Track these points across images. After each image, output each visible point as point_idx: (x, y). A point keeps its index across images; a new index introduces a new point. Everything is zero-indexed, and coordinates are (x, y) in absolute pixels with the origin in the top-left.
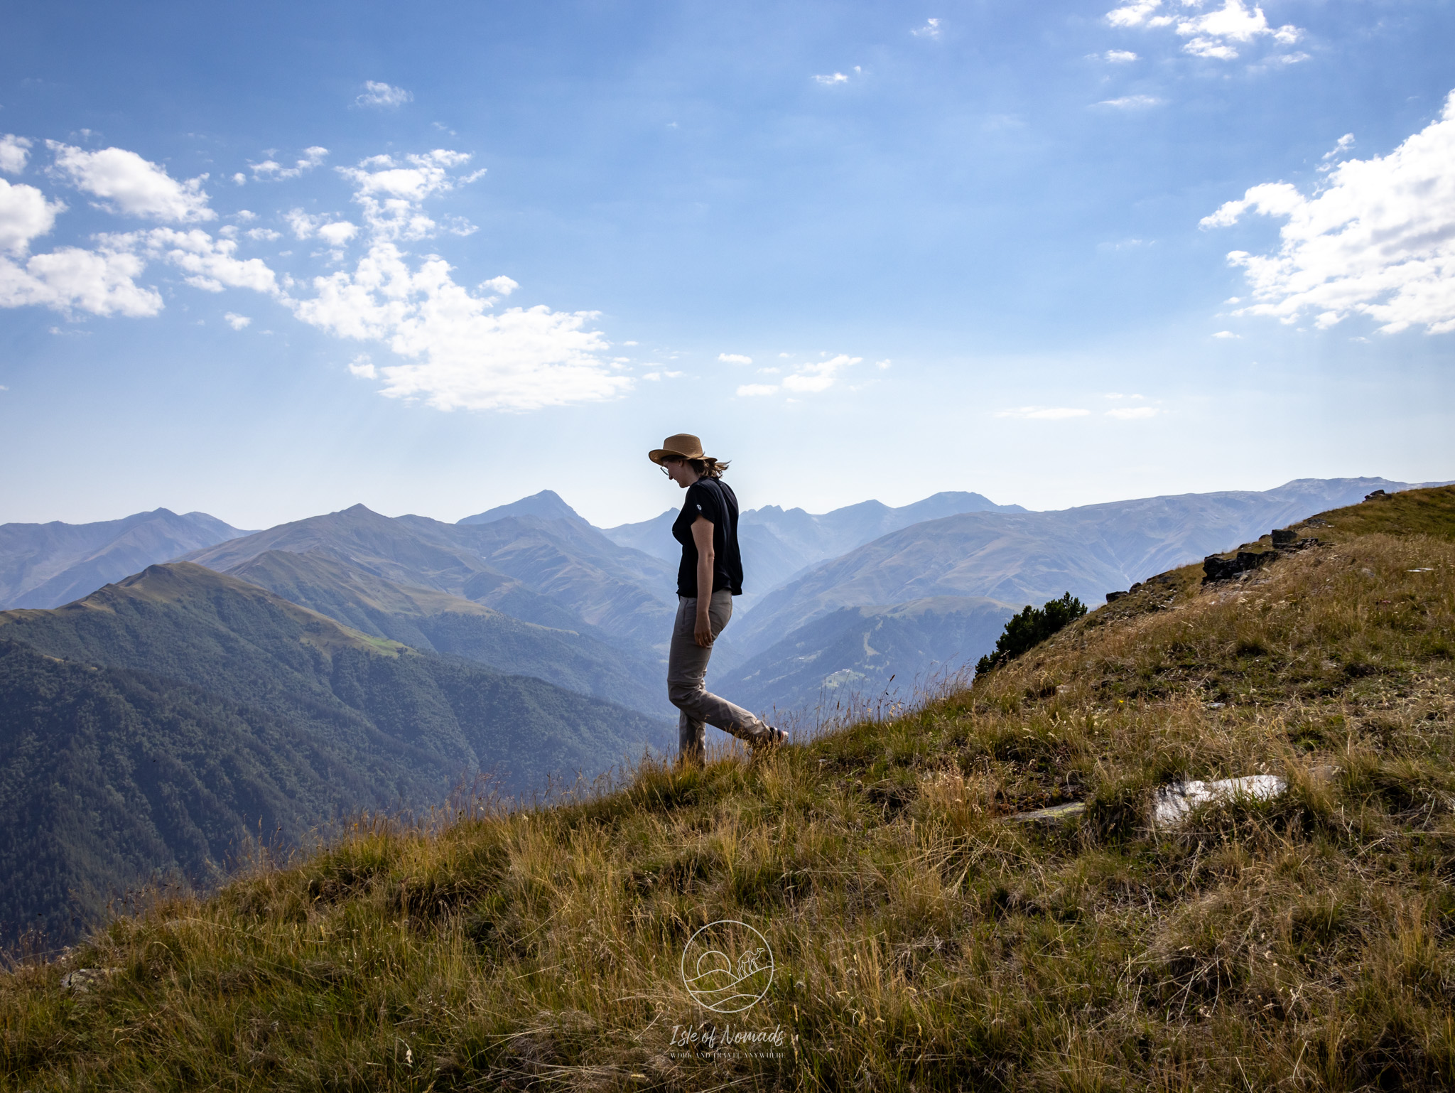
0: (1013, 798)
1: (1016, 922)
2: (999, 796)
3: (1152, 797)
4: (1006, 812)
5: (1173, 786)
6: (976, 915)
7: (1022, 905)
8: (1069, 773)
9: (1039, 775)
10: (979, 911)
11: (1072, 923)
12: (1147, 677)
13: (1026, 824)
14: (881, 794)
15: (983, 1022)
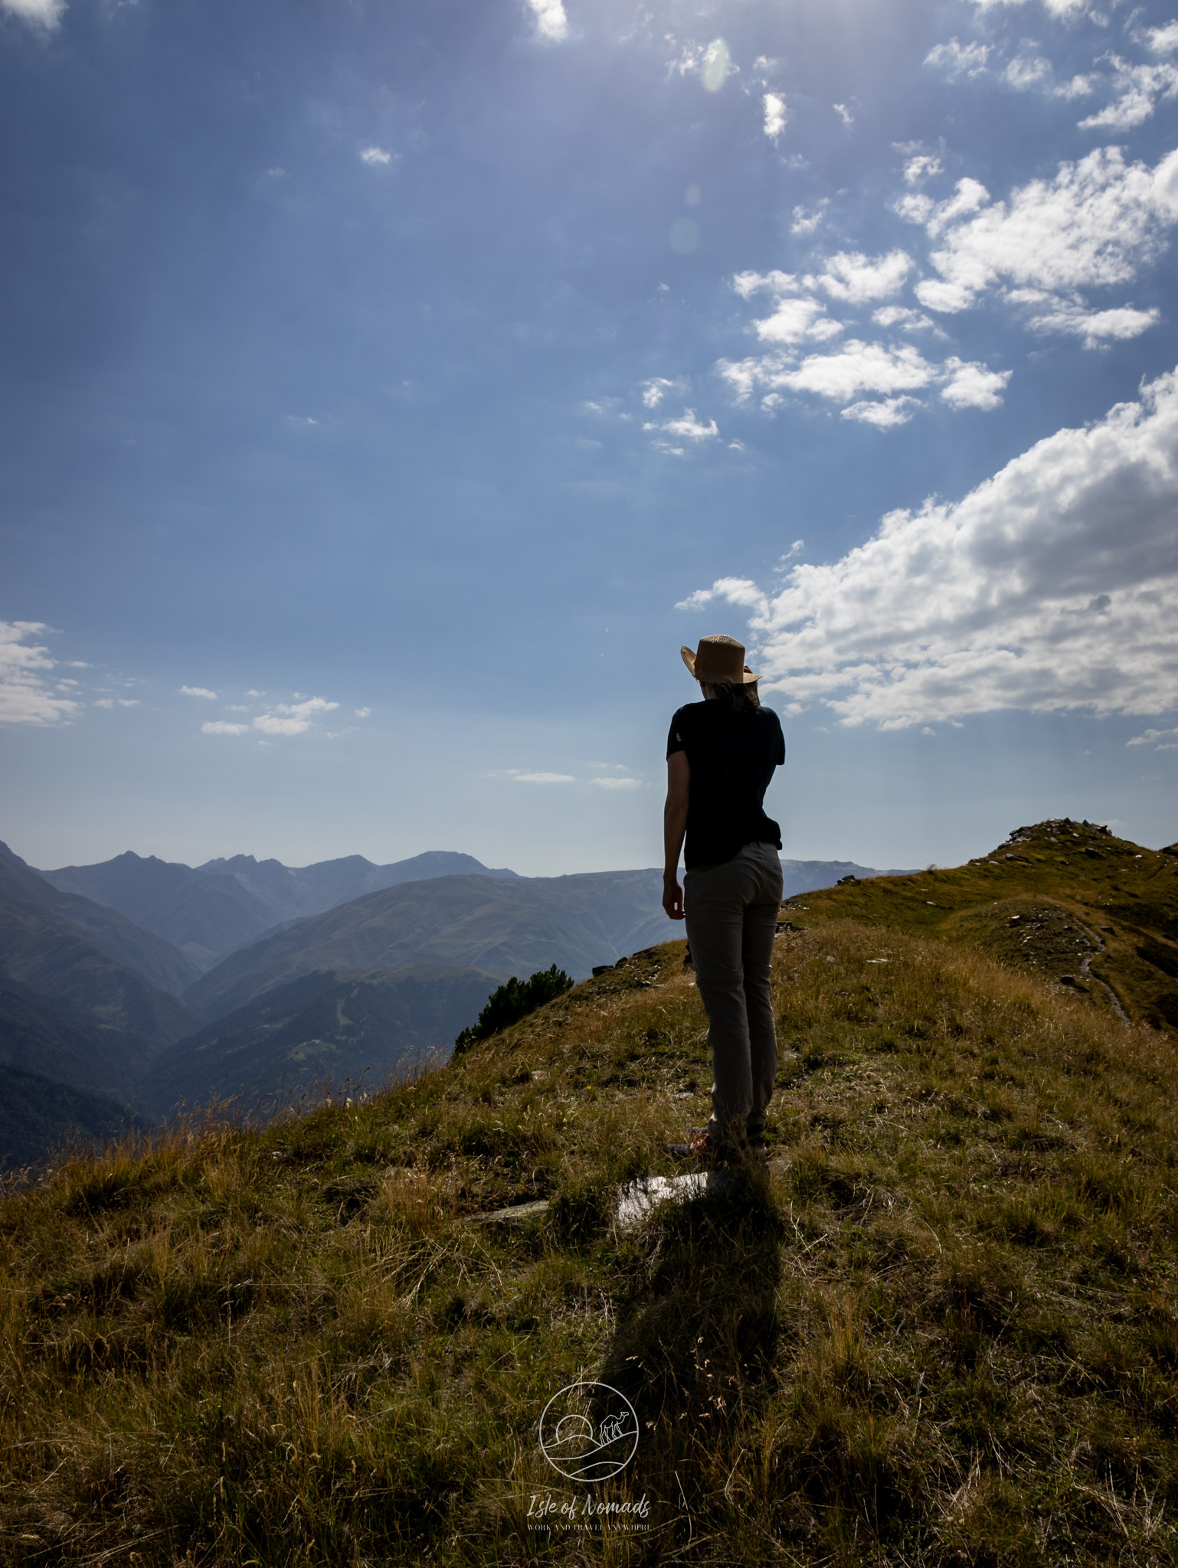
0: (477, 1196)
1: (468, 1335)
2: (463, 1195)
3: (615, 1194)
4: (468, 1212)
5: (636, 1183)
6: (428, 1327)
7: (477, 1314)
8: (536, 1169)
9: (505, 1171)
10: (432, 1323)
11: (527, 1333)
12: (621, 1065)
13: (489, 1225)
14: (337, 1193)
15: (428, 1449)
